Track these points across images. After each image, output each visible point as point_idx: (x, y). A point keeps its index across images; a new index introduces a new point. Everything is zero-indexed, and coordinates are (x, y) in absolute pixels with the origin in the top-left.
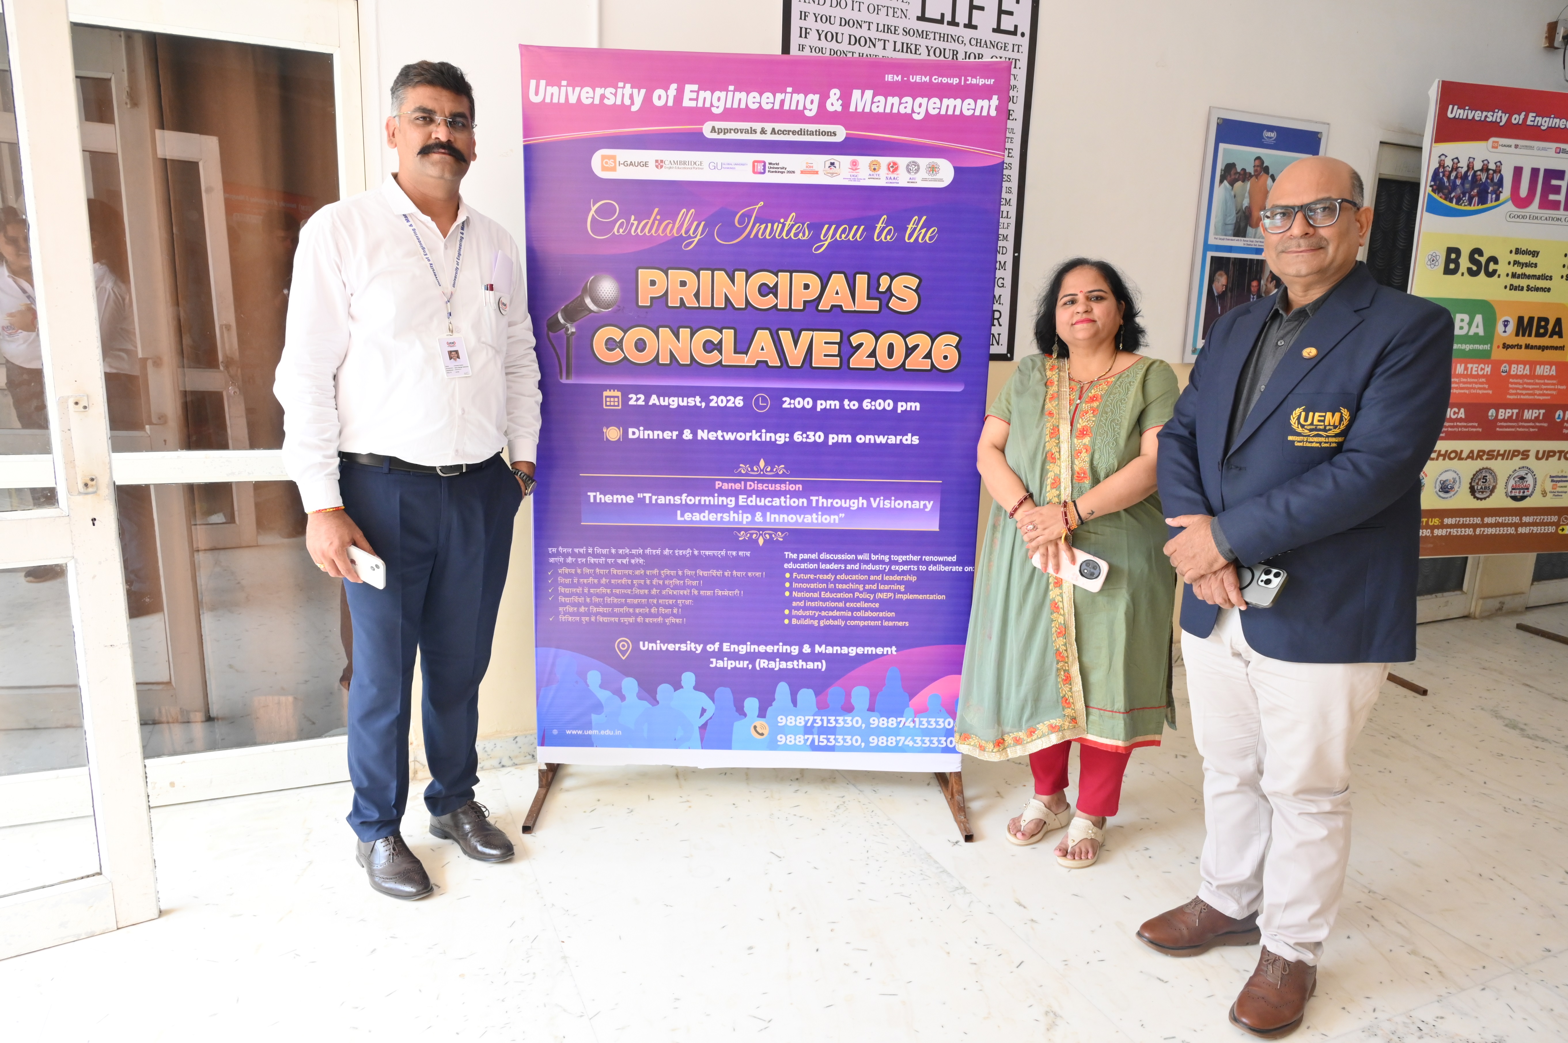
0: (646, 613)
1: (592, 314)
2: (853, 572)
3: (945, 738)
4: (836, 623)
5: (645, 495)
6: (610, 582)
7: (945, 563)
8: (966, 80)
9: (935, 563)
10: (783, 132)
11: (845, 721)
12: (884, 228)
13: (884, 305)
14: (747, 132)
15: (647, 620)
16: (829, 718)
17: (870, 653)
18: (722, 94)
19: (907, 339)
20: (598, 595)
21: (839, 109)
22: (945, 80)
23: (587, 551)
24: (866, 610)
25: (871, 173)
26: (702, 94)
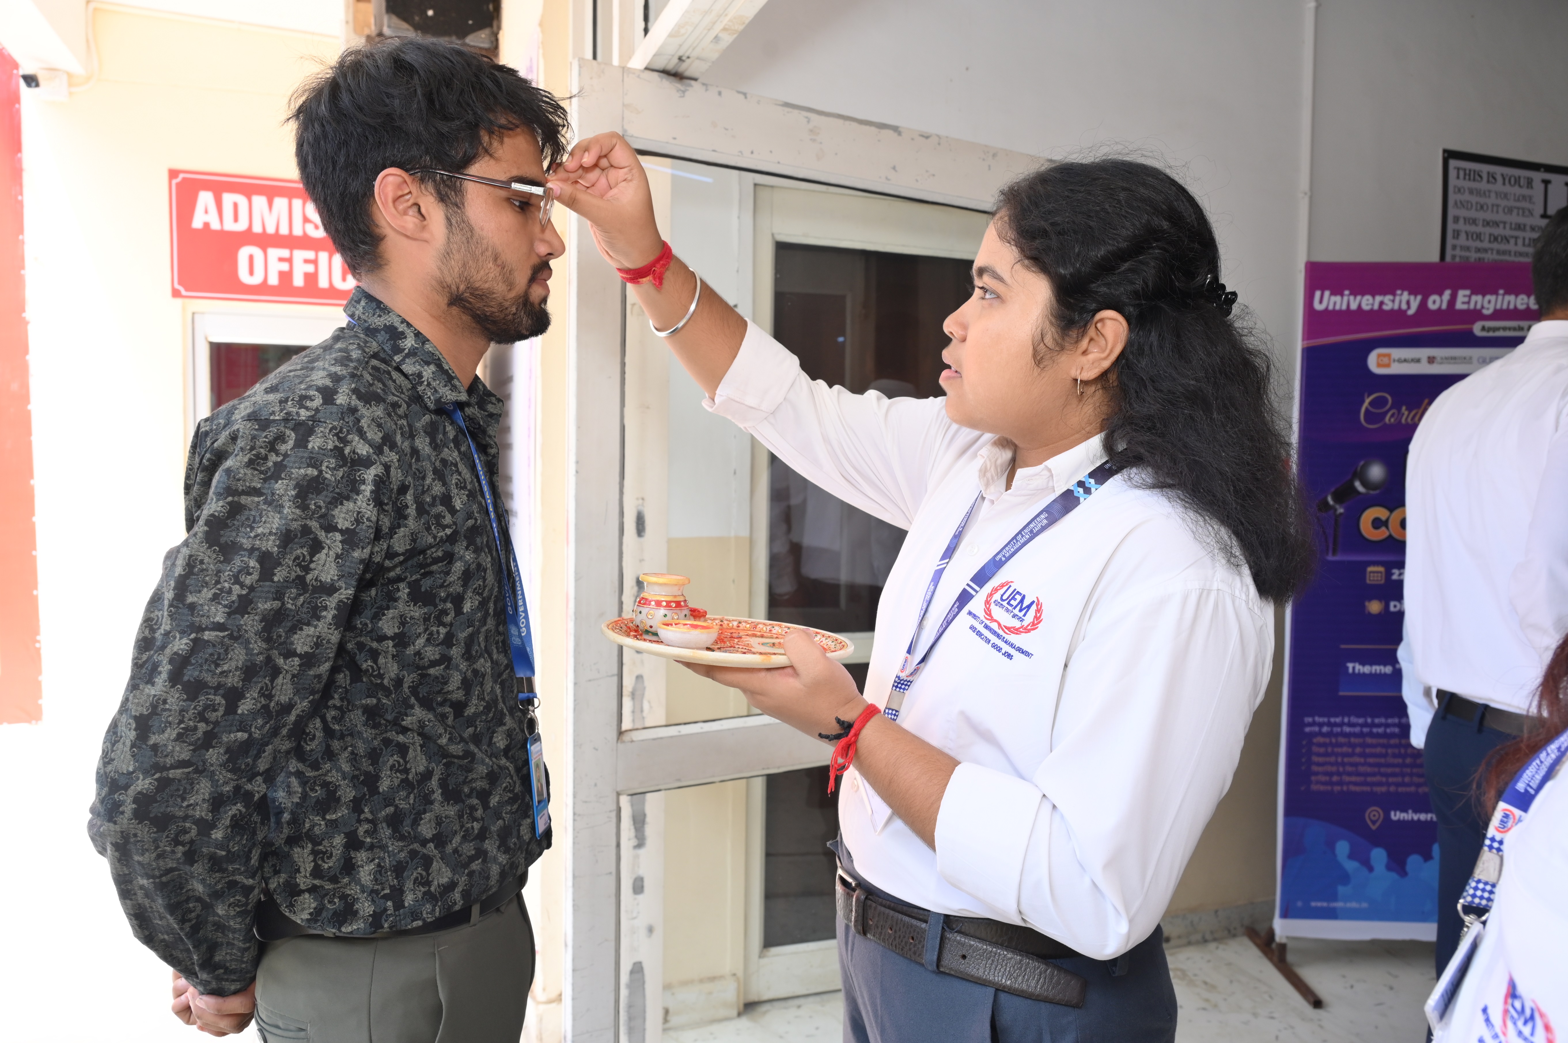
0: (1399, 782)
1: (1361, 495)
6: (1364, 751)
14: (1514, 329)
15: (1400, 789)
18: (1493, 298)
20: (1352, 764)
23: (1344, 720)
26: (1474, 298)
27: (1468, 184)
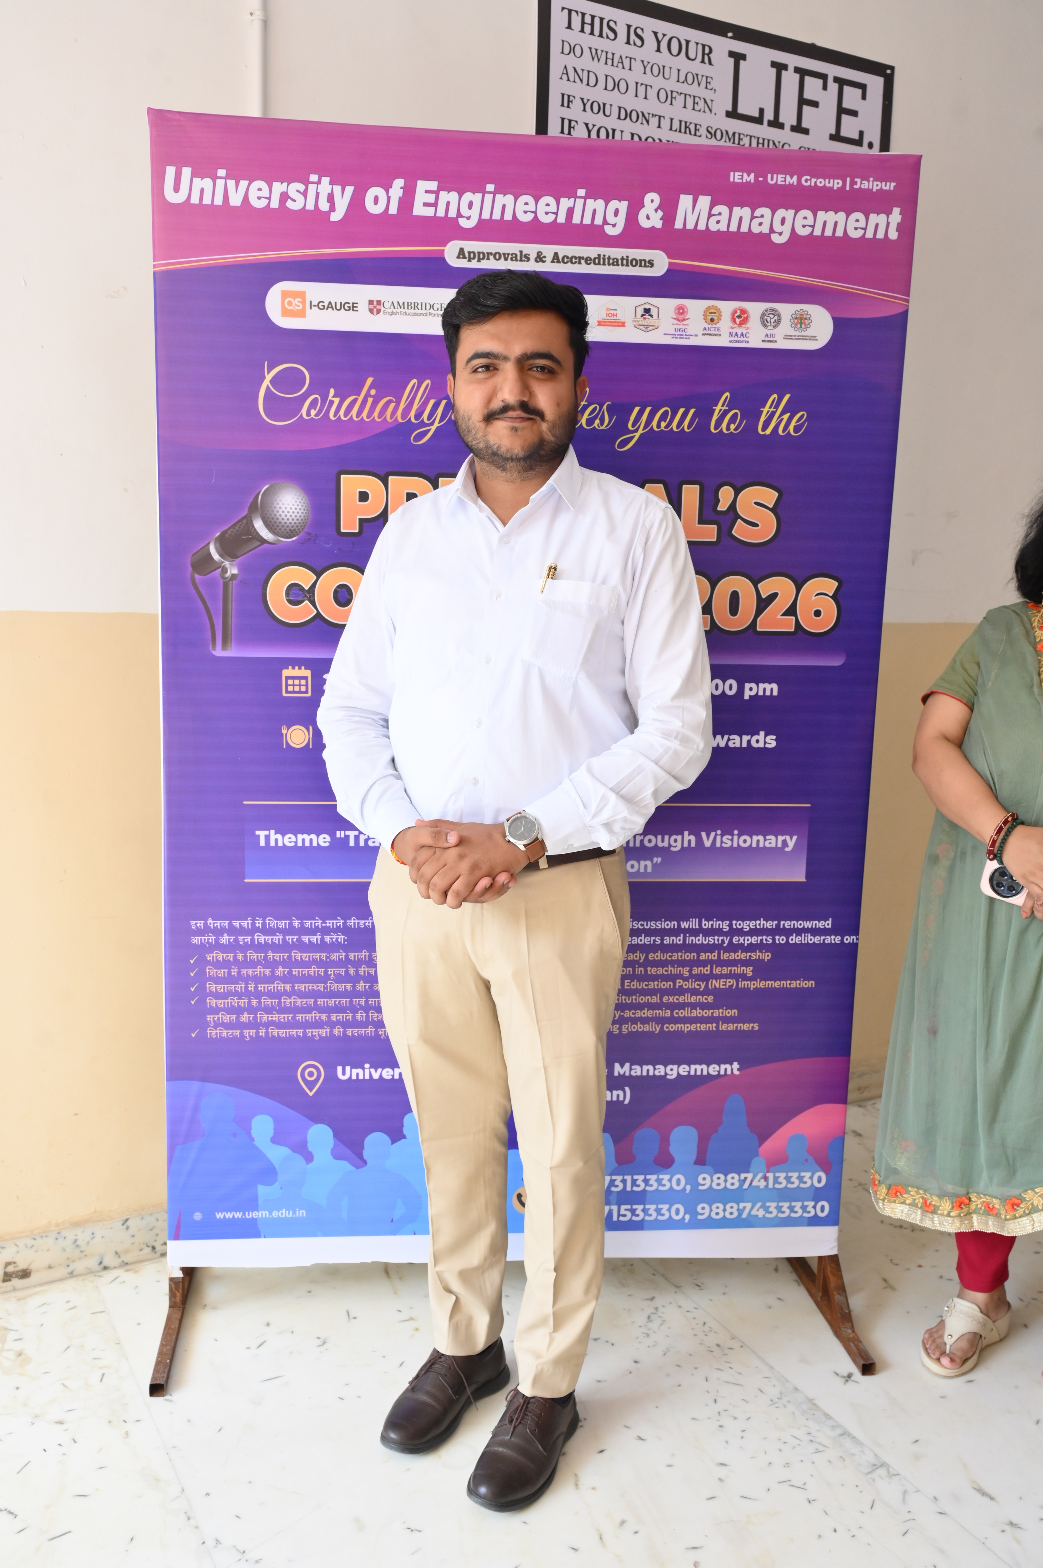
0: (348, 1021)
1: (266, 545)
2: (674, 948)
3: (812, 1203)
4: (647, 1028)
5: (348, 833)
6: (290, 972)
7: (815, 932)
8: (853, 183)
9: (799, 932)
10: (571, 260)
11: (659, 1181)
12: (725, 413)
13: (725, 531)
14: (514, 258)
15: (349, 1032)
16: (635, 1177)
17: (699, 1073)
18: (476, 198)
19: (759, 586)
20: (271, 995)
21: (659, 224)
22: (821, 182)
23: (253, 924)
24: (694, 1006)
25: (707, 326)
26: (444, 196)
27: (587, 41)
